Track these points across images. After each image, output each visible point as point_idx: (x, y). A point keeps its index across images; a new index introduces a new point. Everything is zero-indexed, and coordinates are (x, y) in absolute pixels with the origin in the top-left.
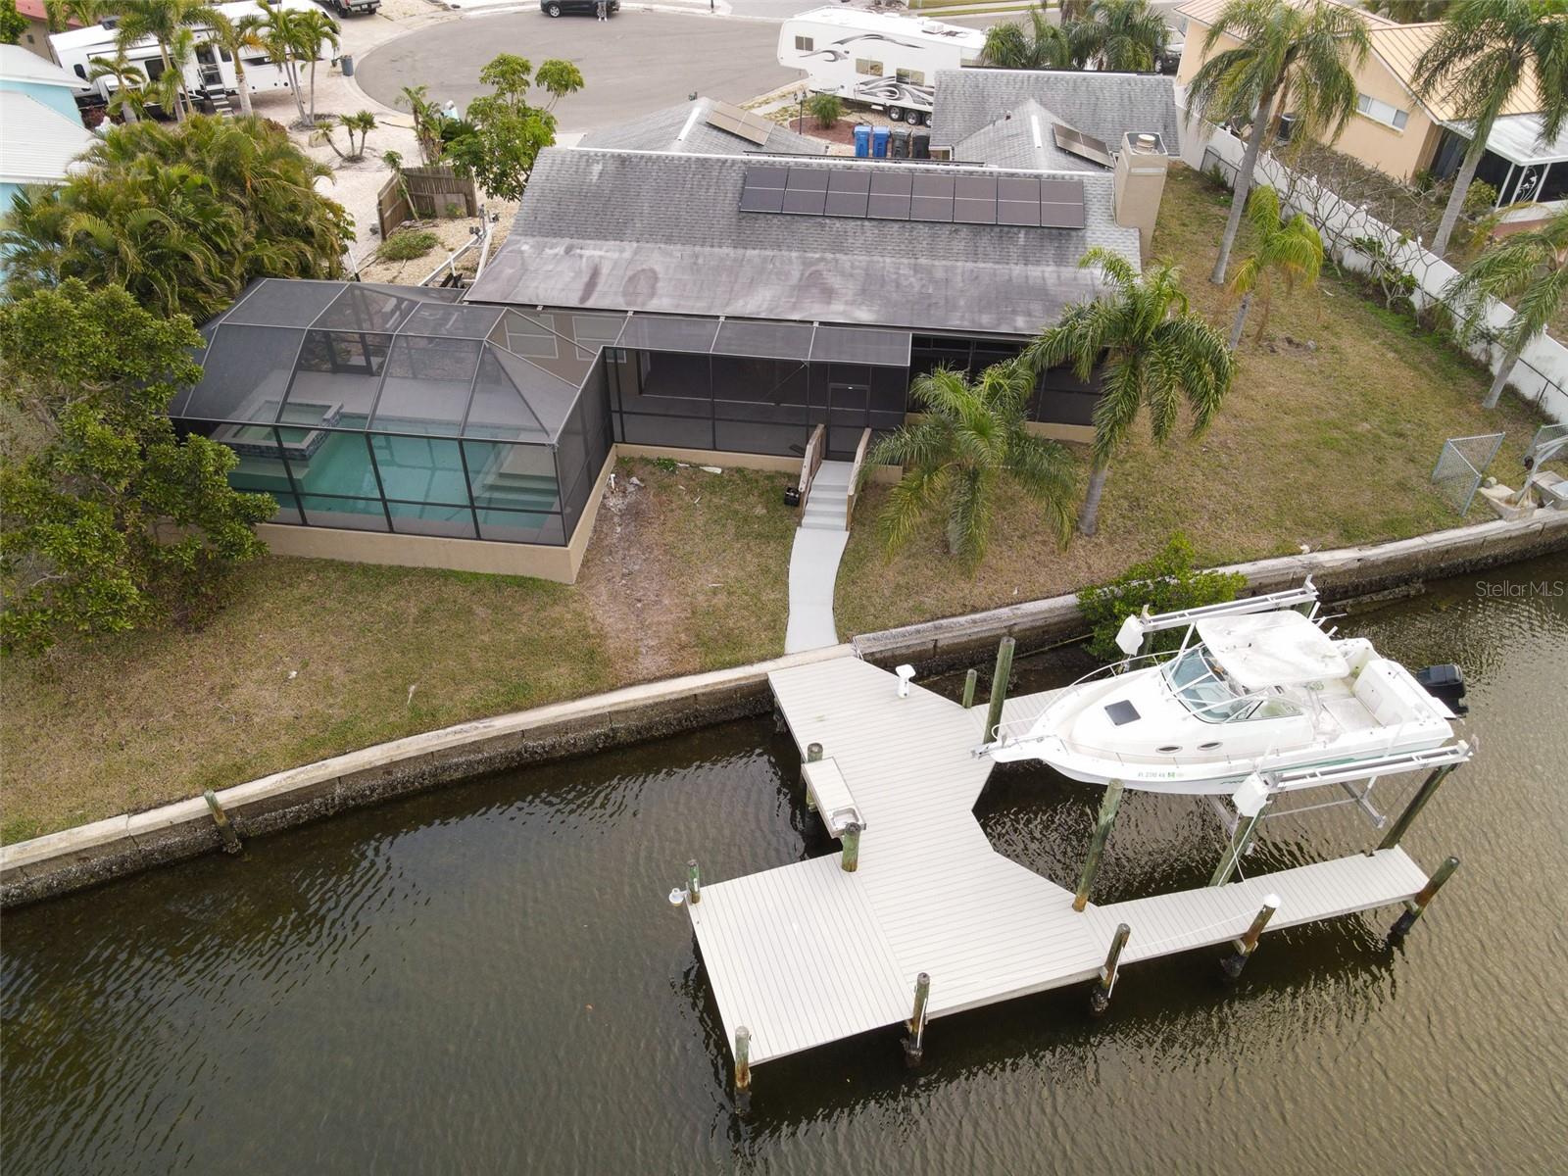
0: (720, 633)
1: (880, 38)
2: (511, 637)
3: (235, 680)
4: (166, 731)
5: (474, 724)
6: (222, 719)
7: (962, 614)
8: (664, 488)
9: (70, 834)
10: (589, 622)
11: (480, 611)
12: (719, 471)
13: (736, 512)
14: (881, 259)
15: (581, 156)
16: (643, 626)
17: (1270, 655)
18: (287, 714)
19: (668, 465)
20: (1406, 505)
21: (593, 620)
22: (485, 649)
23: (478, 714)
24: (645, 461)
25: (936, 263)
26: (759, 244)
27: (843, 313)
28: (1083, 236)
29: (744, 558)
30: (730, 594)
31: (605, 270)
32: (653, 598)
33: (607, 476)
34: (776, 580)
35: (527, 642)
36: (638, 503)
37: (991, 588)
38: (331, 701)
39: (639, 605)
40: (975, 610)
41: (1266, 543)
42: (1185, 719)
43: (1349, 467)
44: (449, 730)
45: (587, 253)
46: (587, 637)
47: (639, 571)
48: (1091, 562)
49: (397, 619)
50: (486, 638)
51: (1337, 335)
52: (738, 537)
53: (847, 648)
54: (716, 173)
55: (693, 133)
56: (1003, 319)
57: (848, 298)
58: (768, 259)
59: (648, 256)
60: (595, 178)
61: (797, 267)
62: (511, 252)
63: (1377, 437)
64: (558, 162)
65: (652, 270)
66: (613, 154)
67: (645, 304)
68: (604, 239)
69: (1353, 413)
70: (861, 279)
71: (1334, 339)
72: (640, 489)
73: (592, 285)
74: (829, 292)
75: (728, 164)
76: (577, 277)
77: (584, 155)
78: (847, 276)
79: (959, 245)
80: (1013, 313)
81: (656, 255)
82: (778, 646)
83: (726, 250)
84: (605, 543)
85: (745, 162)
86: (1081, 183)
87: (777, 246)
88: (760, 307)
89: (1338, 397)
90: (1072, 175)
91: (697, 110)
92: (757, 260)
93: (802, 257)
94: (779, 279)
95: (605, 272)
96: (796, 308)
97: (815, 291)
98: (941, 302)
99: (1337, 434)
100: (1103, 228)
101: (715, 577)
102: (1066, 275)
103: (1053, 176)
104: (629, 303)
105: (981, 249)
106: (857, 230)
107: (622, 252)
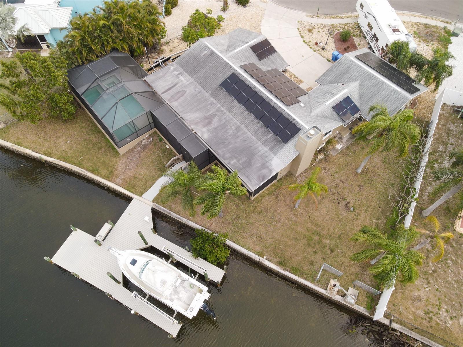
0: (134, 184)
1: (375, 20)
3: (61, 137)
5: (86, 171)
6: (54, 143)
8: (155, 145)
10: (117, 165)
12: (168, 147)
13: (161, 160)
14: (235, 119)
16: (124, 172)
17: (154, 277)
18: (63, 149)
19: (161, 139)
22: (97, 158)
24: (159, 136)
26: (216, 97)
28: (284, 146)
29: (152, 171)
30: (143, 177)
33: (146, 135)
34: (154, 180)
36: (147, 145)
38: (70, 151)
39: (128, 168)
40: (179, 215)
41: (258, 249)
43: (305, 248)
45: (181, 77)
48: (213, 223)
50: (99, 156)
51: (367, 211)
52: (156, 166)
53: (151, 204)
54: (226, 70)
55: (242, 50)
56: (231, 158)
57: (210, 128)
58: (212, 104)
59: (190, 86)
60: (203, 55)
61: (214, 110)
62: (168, 68)
63: (325, 247)
64: (200, 45)
65: (186, 92)
66: (212, 50)
67: (172, 102)
68: (189, 75)
69: (330, 236)
70: (221, 123)
71: (363, 212)
72: (151, 142)
73: (170, 89)
74: (209, 123)
75: (231, 68)
76: (170, 84)
77: (206, 46)
78: (220, 120)
79: (255, 128)
80: (236, 158)
81: (192, 87)
82: (141, 194)
83: (208, 95)
84: (134, 150)
85: (235, 70)
86: (300, 130)
87: (219, 100)
88: (190, 118)
89: (334, 229)
90: (302, 125)
91: (255, 40)
92: (209, 102)
93: (219, 108)
94: (205, 112)
95: (177, 86)
96: (196, 124)
97: (207, 121)
98: (227, 143)
99: (316, 238)
100: (291, 147)
101: (144, 171)
102: (267, 154)
103: (298, 122)
104: (169, 100)
105: (258, 132)
106: (238, 107)
107: (187, 82)
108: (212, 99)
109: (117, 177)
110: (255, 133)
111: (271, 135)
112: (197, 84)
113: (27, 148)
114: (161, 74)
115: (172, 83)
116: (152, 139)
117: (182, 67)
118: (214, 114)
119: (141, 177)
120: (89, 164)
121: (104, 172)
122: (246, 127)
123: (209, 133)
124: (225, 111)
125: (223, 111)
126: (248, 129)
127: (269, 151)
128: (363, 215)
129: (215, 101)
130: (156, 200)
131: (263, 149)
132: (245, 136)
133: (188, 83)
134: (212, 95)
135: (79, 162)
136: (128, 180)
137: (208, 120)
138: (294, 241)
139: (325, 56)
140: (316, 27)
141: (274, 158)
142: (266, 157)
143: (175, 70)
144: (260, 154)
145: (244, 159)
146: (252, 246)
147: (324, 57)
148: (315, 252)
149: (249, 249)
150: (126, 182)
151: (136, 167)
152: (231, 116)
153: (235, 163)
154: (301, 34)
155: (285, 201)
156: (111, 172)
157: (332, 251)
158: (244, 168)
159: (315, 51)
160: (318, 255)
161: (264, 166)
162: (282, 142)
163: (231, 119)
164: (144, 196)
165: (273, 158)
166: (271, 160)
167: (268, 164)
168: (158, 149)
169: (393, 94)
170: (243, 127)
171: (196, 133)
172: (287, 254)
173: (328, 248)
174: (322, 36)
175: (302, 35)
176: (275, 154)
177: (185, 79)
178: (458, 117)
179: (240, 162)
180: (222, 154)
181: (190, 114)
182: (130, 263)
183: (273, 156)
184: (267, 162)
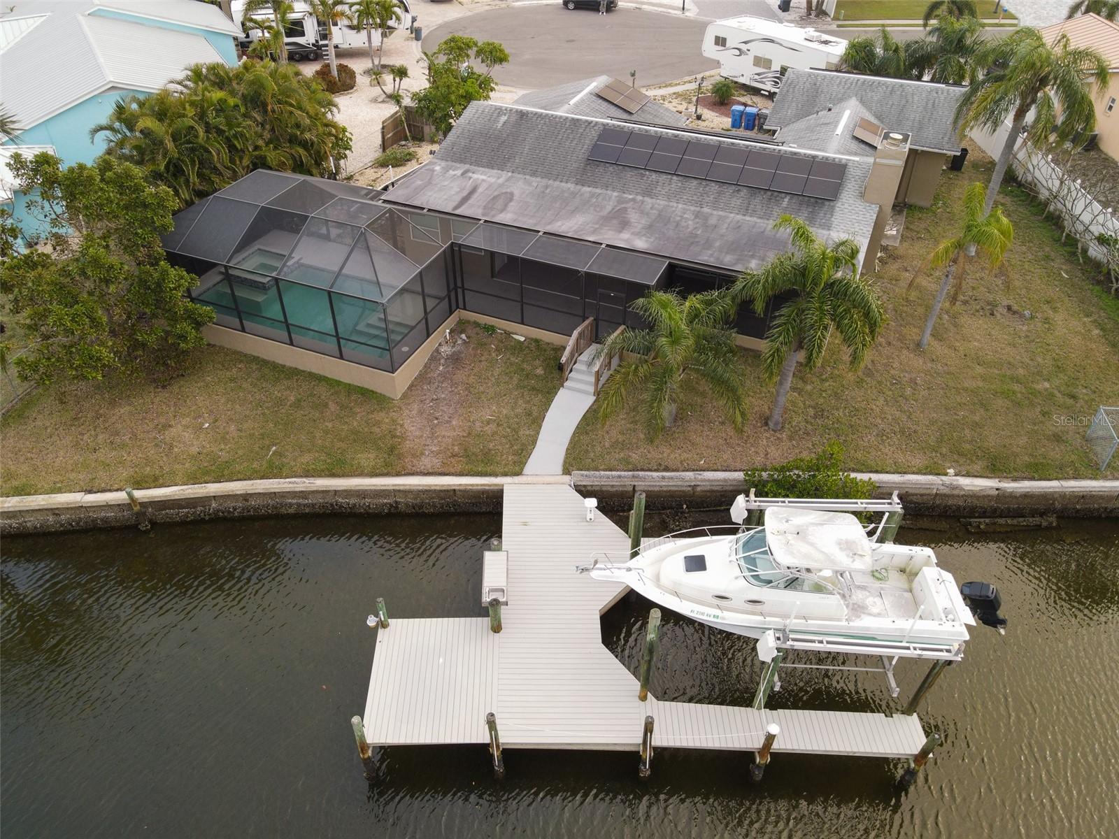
0: (482, 450)
1: (772, 41)
2: (345, 427)
3: (173, 423)
4: (123, 446)
5: (304, 480)
6: (156, 445)
7: (655, 470)
8: (482, 345)
9: (50, 497)
10: (399, 427)
11: (332, 406)
12: (522, 339)
13: (523, 370)
14: (675, 205)
15: (496, 109)
16: (433, 436)
17: (812, 544)
18: (194, 450)
19: (490, 329)
20: (1056, 453)
21: (402, 426)
22: (326, 432)
23: (307, 474)
24: (477, 324)
25: (715, 212)
26: (593, 184)
27: (627, 241)
28: (833, 206)
29: (516, 403)
30: (498, 425)
31: (480, 190)
32: (447, 418)
33: (445, 330)
34: (534, 421)
35: (355, 432)
36: (460, 352)
37: (685, 455)
38: (223, 447)
39: (436, 422)
40: (667, 469)
41: (918, 461)
42: (737, 578)
43: (1016, 415)
44: (287, 480)
45: (475, 176)
46: (394, 436)
47: (444, 399)
48: (770, 451)
49: (280, 402)
50: (330, 425)
51: (1055, 309)
52: (518, 387)
53: (567, 478)
54: (581, 130)
57: (636, 230)
58: (596, 195)
59: (514, 183)
60: (500, 125)
61: (612, 203)
64: (479, 112)
65: (511, 193)
66: (517, 110)
67: (494, 216)
68: (491, 168)
69: (1039, 374)
70: (653, 218)
71: (1050, 312)
72: (465, 342)
73: (466, 198)
74: (625, 224)
75: (593, 124)
76: (460, 191)
77: (499, 108)
78: (644, 214)
81: (520, 183)
83: (570, 185)
84: (429, 375)
85: (605, 123)
86: (845, 167)
89: (1032, 359)
90: (840, 159)
92: (587, 195)
93: (620, 197)
94: (595, 210)
96: (595, 232)
97: (615, 222)
98: (703, 242)
100: (851, 202)
101: (493, 412)
103: (827, 158)
104: (484, 215)
105: (752, 206)
107: (498, 178)
108: (587, 189)
112: (528, 177)
114: (419, 183)
116: (463, 336)
118: (619, 208)
119: (489, 429)
120: (309, 457)
123: (644, 238)
128: (1059, 318)
130: (575, 459)
132: (727, 222)
133: (502, 179)
134: (580, 184)
135: (270, 464)
138: (981, 411)
143: (447, 169)
148: (1044, 414)
150: (455, 455)
151: (462, 412)
152: (662, 202)
156: (391, 450)
163: (668, 206)
164: (528, 469)
168: (498, 350)
170: (706, 210)
171: (613, 246)
172: (993, 443)
176: (827, 227)
177: (488, 176)
181: (560, 222)
183: (824, 232)
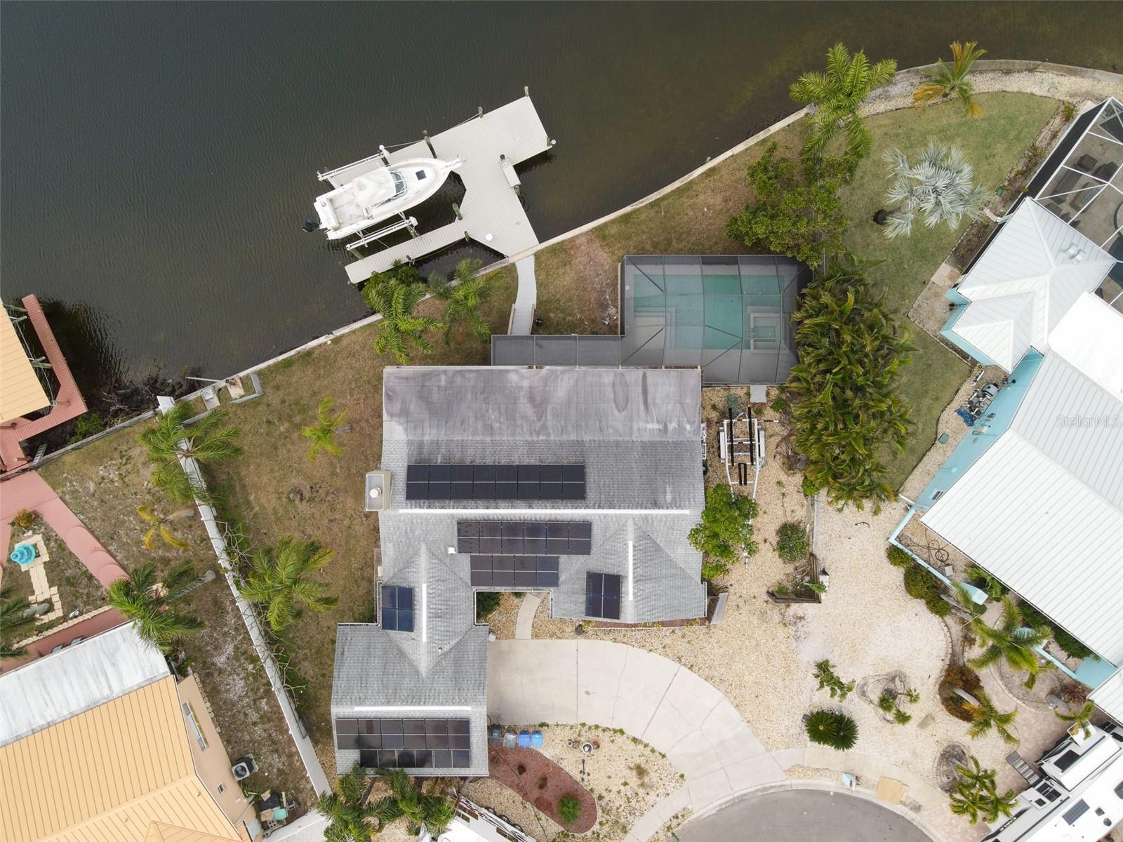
2: (635, 239)
3: (724, 204)
5: (638, 207)
6: (721, 190)
10: (608, 251)
14: (510, 439)
16: (588, 253)
18: (701, 196)
23: (638, 210)
25: (482, 438)
26: (571, 444)
29: (555, 290)
30: (558, 274)
32: (587, 267)
34: (541, 284)
35: (628, 239)
36: (603, 311)
38: (689, 203)
39: (591, 263)
41: (345, 343)
43: (298, 395)
44: (645, 204)
46: (607, 245)
47: (594, 278)
50: (644, 237)
52: (559, 301)
53: (511, 260)
54: (603, 497)
55: (626, 559)
56: (451, 382)
57: (522, 393)
58: (564, 430)
59: (624, 426)
60: (668, 489)
61: (549, 424)
62: (694, 422)
63: (280, 419)
64: (692, 500)
65: (619, 411)
66: (663, 508)
67: (615, 375)
68: (652, 443)
69: (286, 437)
70: (517, 415)
71: (278, 506)
72: (604, 319)
73: (645, 392)
74: (532, 399)
75: (597, 505)
76: (654, 398)
77: (679, 507)
78: (524, 417)
79: (471, 452)
80: (446, 389)
81: (621, 428)
82: (538, 256)
83: (587, 438)
84: (611, 289)
85: (587, 507)
86: (407, 499)
87: (561, 444)
88: (562, 379)
89: (289, 451)
90: (411, 508)
91: (631, 597)
92: (570, 428)
93: (548, 435)
94: (556, 409)
95: (642, 407)
96: (545, 381)
97: (538, 399)
98: (478, 394)
99: (298, 419)
100: (398, 469)
101: (565, 279)
102: (419, 432)
103: (421, 507)
104: (622, 375)
105: (460, 450)
106: (521, 457)
107: (639, 429)
108: (573, 437)
109: (590, 241)
110: (463, 445)
111: (439, 461)
112: (620, 439)
113: (747, 150)
114: (688, 401)
115: (654, 404)
116: (607, 323)
117: (676, 444)
118: (543, 419)
119: (561, 271)
120: (643, 216)
121: (613, 230)
122: (483, 442)
123: (514, 385)
124: (535, 438)
125: (538, 434)
126: (477, 442)
127: (420, 439)
128: (274, 502)
129: (565, 438)
130: (512, 270)
131: (430, 435)
132: (471, 429)
133: (635, 428)
134: (580, 443)
135: (660, 207)
136: (572, 252)
137: (539, 402)
138: (315, 389)
139: (558, 731)
140: (641, 791)
141: (405, 436)
142: (415, 428)
143: (681, 428)
144: (427, 424)
145: (435, 396)
146: (353, 337)
147: (557, 725)
148: (283, 402)
149: (354, 332)
150: (572, 248)
151: (582, 274)
152: (518, 438)
153: (440, 381)
154: (646, 746)
155: (367, 421)
156: (604, 238)
157: (269, 422)
158: (423, 386)
159: (583, 725)
160: (279, 402)
161: (404, 414)
162: (415, 463)
163: (513, 434)
164: (532, 259)
165: (407, 436)
166: (406, 430)
167: (403, 420)
168: (581, 321)
169: (361, 694)
170: (488, 439)
171: (530, 368)
172: (310, 370)
173: (275, 421)
174: (609, 777)
175: (641, 747)
176: (410, 443)
177: (647, 429)
178: (283, 793)
179: (436, 389)
180: (467, 376)
181: (571, 385)
182: (422, 171)
183: (410, 438)
184: (407, 422)
